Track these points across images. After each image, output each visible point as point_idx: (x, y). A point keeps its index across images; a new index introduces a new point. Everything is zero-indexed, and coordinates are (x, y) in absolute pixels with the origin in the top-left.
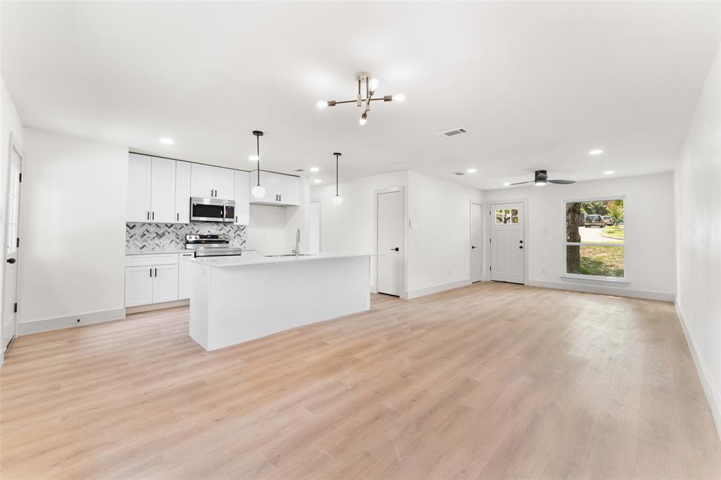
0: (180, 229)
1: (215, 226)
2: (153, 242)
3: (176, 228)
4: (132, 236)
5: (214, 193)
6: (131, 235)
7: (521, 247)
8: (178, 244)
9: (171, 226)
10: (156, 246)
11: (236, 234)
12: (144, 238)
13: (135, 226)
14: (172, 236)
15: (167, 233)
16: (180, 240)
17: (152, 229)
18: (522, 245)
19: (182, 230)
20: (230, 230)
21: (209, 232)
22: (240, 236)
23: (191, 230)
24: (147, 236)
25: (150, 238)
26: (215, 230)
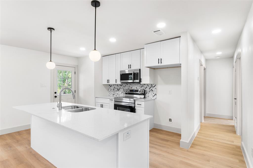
2: (116, 93)
3: (123, 86)
11: (150, 89)
13: (111, 86)
14: (122, 90)
15: (120, 89)
19: (125, 87)
20: (147, 87)
21: (136, 88)
22: (153, 91)
23: (129, 87)
24: (114, 90)
25: (116, 91)
26: (139, 87)
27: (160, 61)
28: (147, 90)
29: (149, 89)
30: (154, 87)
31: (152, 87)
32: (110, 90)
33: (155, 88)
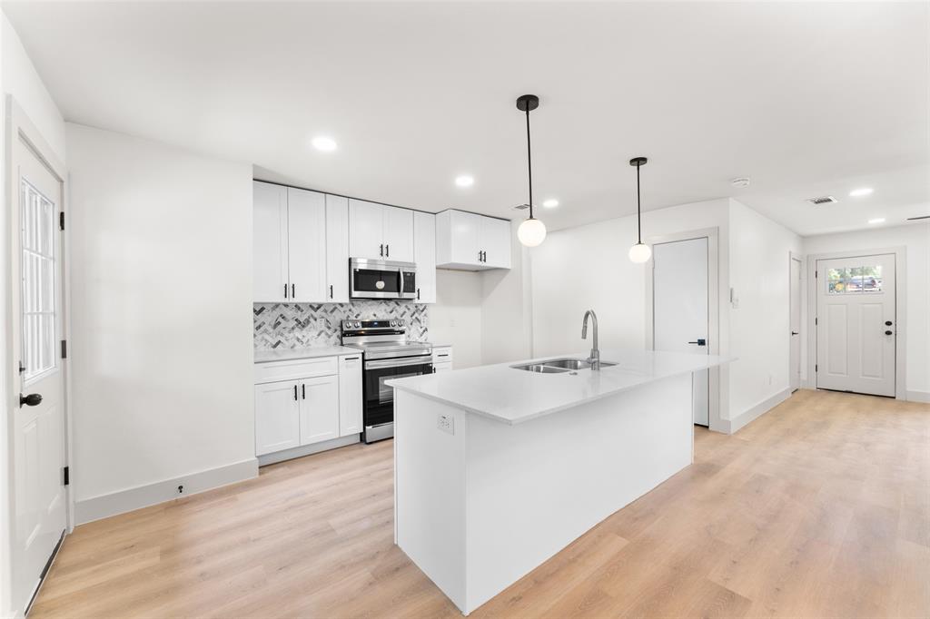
0: (332, 312)
1: (383, 306)
2: (291, 335)
3: (325, 311)
4: (260, 327)
5: (384, 250)
6: (258, 324)
7: (888, 333)
8: (329, 337)
9: (318, 308)
10: (297, 343)
11: (414, 317)
12: (279, 327)
13: (263, 309)
14: (321, 324)
15: (312, 320)
16: (332, 329)
17: (290, 313)
18: (890, 328)
19: (334, 314)
20: (405, 312)
21: (375, 315)
22: (419, 321)
23: (348, 313)
24: (282, 325)
25: (287, 330)
26: (384, 313)
27: (483, 256)
28: (407, 318)
29: (412, 316)
30: (422, 311)
31: (417, 311)
33: (425, 315)
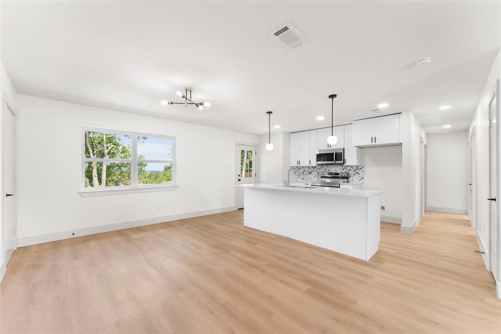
5: (329, 145)
11: (356, 172)
20: (350, 170)
22: (359, 174)
23: (325, 170)
25: (306, 174)
27: (374, 139)
28: (351, 172)
29: (354, 171)
30: (361, 169)
31: (357, 169)
32: (297, 173)
33: (362, 171)
